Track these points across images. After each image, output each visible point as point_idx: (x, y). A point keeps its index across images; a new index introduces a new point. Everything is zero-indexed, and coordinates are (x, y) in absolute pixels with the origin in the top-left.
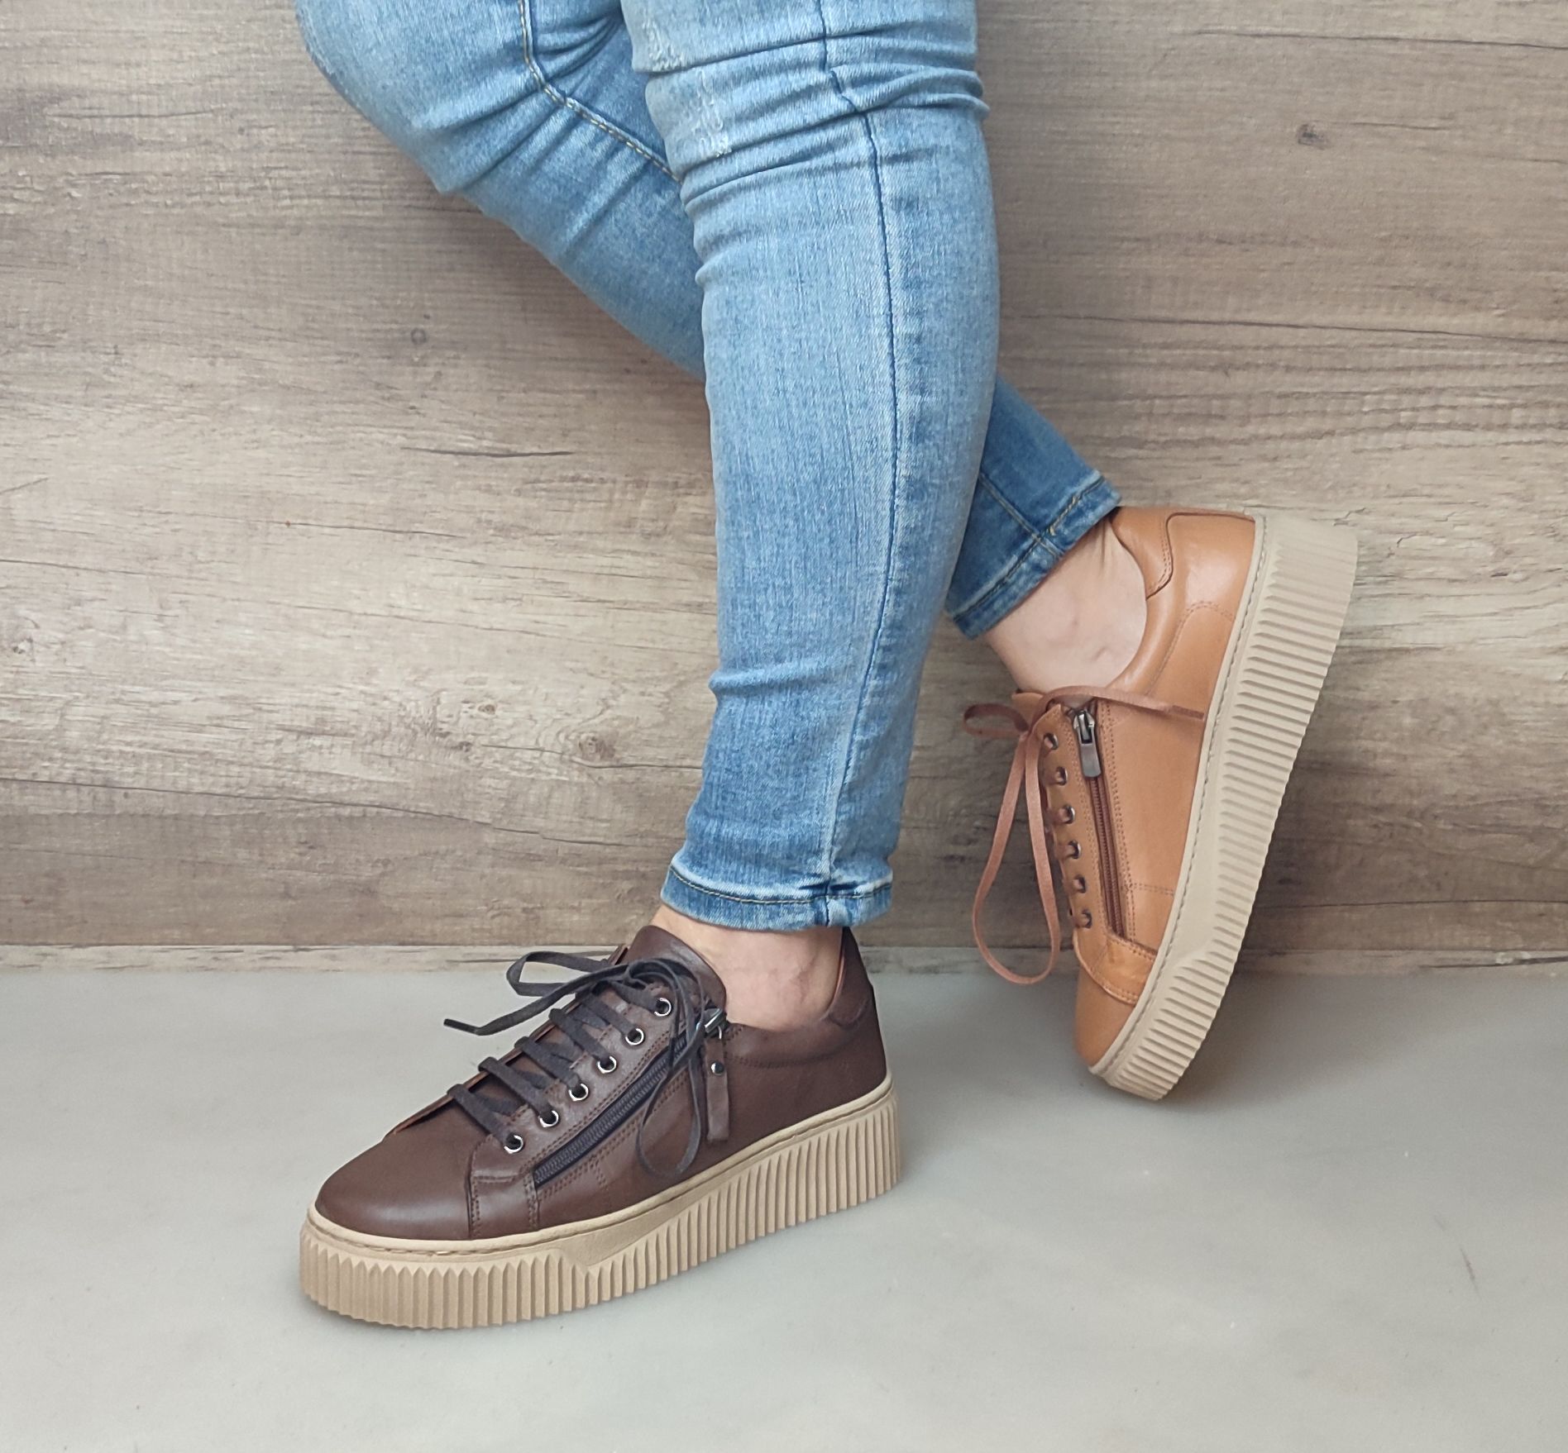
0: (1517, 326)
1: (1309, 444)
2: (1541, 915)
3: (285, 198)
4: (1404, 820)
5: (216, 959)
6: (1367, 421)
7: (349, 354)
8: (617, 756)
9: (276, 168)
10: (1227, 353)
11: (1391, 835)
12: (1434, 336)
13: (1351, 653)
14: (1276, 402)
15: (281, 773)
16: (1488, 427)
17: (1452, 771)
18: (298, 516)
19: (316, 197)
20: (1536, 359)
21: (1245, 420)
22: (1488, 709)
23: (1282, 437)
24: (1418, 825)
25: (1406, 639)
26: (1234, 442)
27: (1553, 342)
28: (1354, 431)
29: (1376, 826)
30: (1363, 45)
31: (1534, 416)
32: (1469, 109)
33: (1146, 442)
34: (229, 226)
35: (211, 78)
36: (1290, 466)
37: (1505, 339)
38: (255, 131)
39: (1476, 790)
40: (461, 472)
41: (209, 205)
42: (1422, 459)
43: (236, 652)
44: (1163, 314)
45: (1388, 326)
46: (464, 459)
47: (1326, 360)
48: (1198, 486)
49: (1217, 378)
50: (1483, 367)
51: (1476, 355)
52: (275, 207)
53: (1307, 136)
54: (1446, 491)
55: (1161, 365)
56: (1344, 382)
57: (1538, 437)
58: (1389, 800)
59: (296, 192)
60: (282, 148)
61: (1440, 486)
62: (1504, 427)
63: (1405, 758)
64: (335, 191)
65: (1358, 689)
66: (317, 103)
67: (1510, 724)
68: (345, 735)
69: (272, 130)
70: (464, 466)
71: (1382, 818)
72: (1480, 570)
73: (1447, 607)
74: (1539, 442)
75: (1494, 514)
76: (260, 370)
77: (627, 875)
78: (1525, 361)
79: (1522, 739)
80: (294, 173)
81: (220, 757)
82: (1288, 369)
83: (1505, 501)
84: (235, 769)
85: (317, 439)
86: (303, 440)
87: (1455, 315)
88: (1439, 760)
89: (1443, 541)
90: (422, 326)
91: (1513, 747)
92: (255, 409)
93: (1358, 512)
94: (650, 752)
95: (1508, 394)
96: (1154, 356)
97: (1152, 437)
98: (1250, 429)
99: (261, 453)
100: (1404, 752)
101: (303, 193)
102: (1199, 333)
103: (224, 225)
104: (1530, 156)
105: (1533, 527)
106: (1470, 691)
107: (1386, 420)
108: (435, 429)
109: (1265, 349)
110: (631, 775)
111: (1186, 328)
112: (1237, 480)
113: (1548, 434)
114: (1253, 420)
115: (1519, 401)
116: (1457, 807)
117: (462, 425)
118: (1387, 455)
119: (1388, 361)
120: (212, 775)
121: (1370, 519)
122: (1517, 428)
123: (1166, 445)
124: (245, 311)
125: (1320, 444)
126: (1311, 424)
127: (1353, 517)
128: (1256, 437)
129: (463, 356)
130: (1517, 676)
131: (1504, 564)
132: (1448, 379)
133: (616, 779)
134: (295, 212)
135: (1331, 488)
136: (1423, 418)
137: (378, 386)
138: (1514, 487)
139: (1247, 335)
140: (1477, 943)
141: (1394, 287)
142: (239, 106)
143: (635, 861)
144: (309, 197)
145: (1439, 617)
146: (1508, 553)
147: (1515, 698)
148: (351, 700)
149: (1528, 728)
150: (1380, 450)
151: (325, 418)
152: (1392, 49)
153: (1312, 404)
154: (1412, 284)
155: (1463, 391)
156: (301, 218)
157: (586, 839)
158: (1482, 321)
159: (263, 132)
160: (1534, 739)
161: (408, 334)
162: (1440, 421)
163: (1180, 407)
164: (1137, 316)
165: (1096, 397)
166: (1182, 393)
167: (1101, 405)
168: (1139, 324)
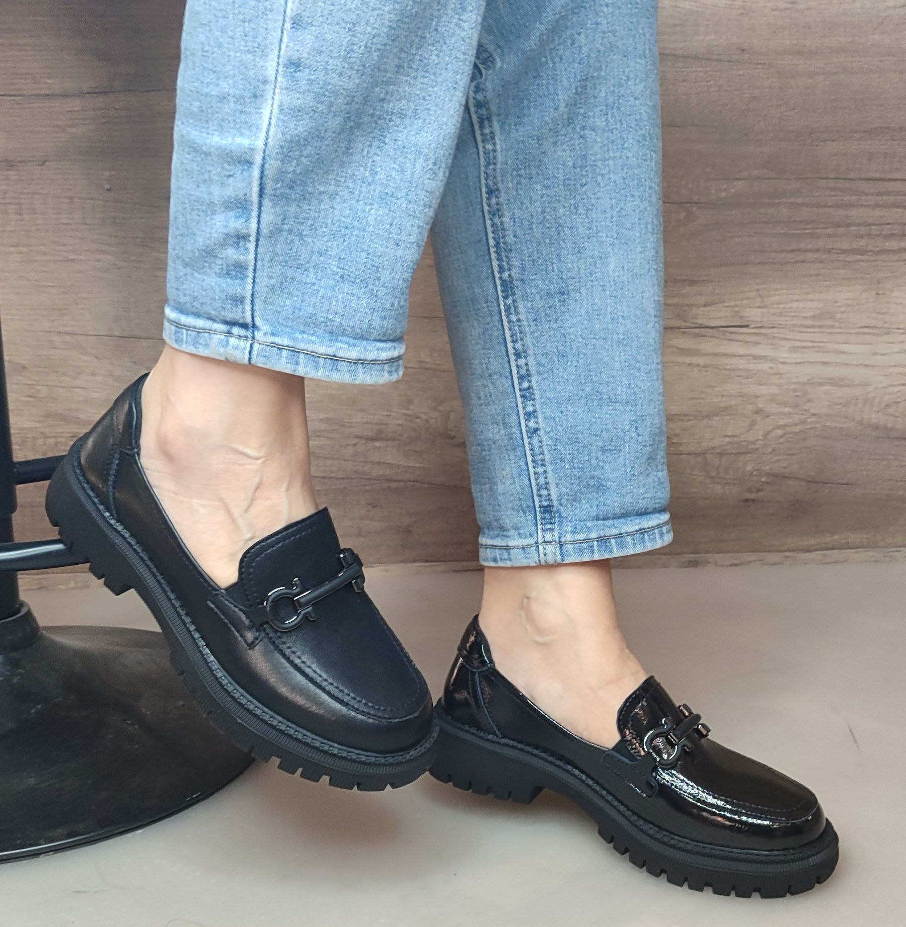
15: (356, 463)
33: (867, 251)
43: (329, 392)
44: (878, 175)
48: (896, 276)
55: (877, 206)
68: (394, 439)
84: (329, 462)
96: (873, 200)
97: (869, 248)
111: (892, 183)
123: (878, 253)
148: (397, 419)
163: (886, 230)
164: (864, 176)
165: (838, 225)
166: (888, 222)
167: (841, 230)
168: (864, 182)
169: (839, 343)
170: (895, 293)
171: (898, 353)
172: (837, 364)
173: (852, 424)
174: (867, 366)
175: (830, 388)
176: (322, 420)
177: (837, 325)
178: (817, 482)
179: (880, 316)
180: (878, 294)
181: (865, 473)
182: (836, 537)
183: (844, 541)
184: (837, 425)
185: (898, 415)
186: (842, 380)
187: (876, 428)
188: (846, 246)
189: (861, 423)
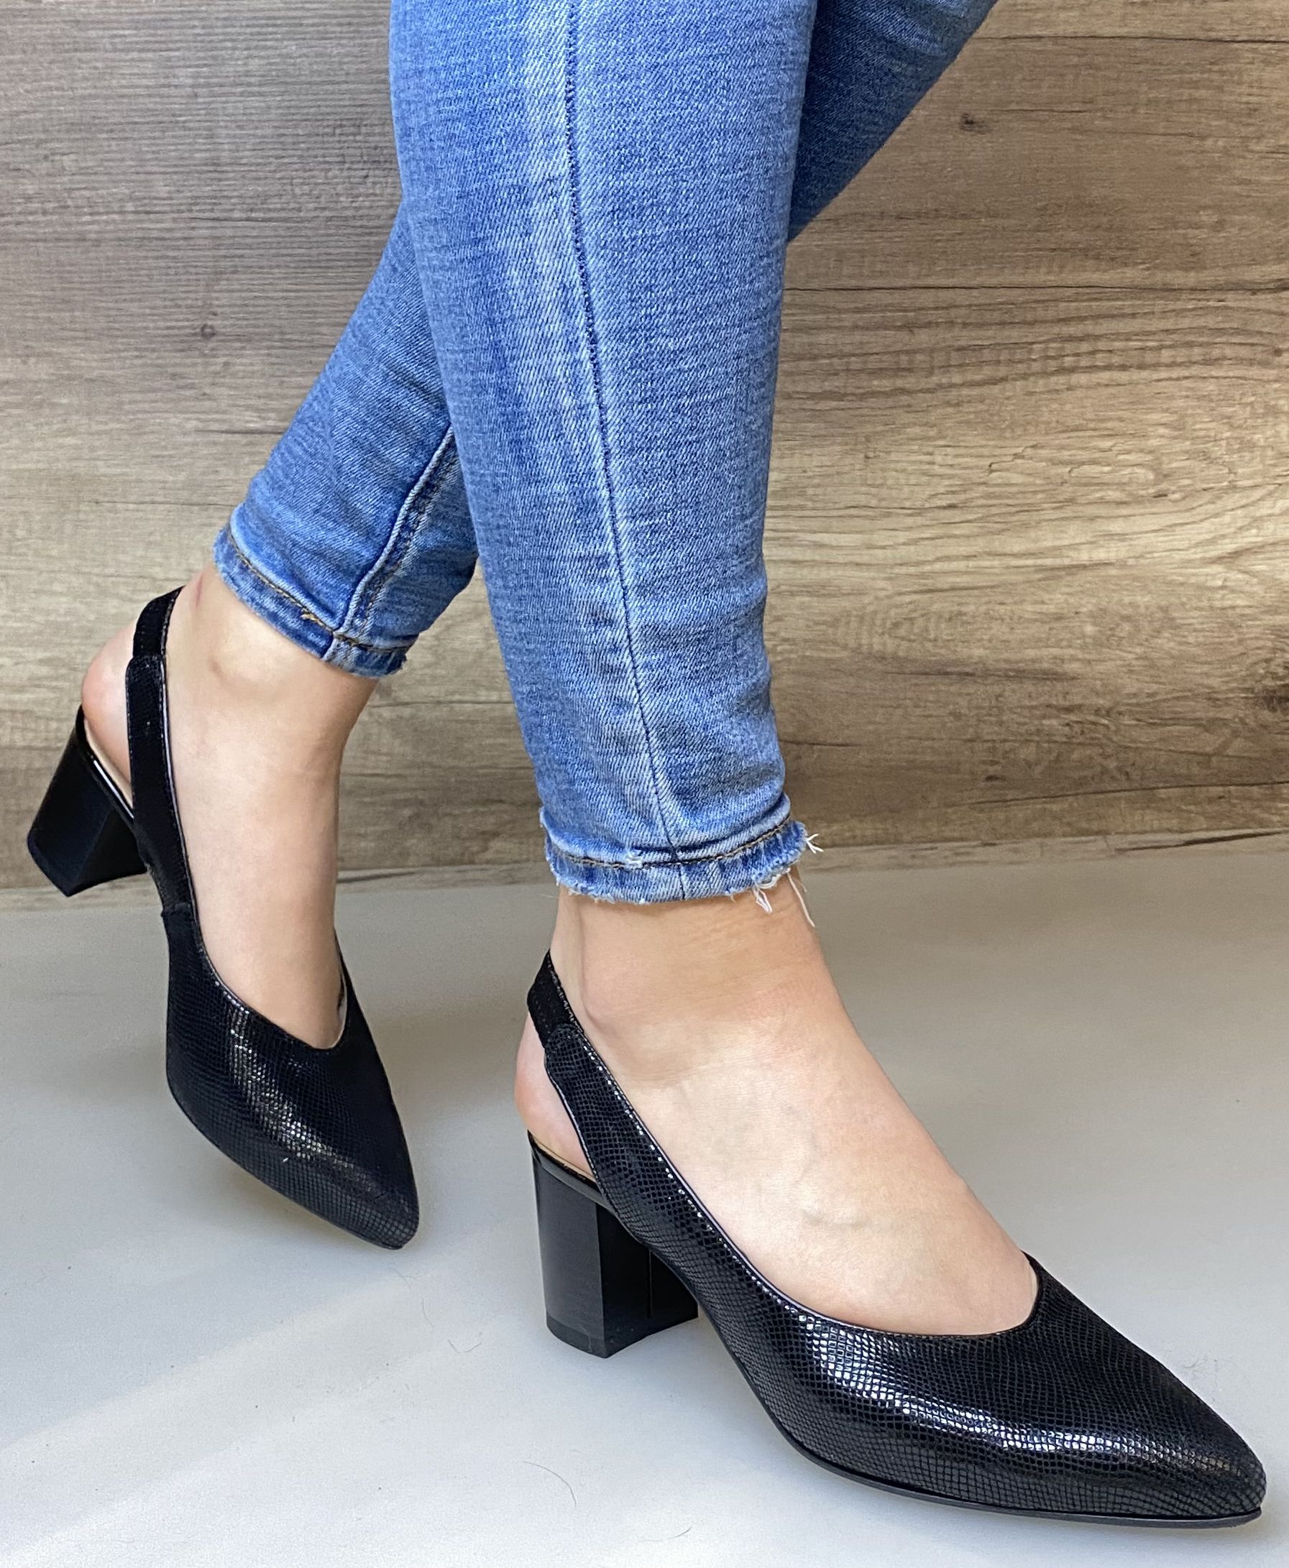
0: (1160, 277)
1: (985, 390)
2: (1221, 798)
3: (85, 214)
4: (1092, 718)
5: (39, 900)
6: (1036, 367)
7: (146, 349)
8: (393, 694)
9: (78, 189)
10: (911, 314)
11: (1083, 733)
12: (1088, 290)
13: (1036, 572)
14: (954, 354)
16: (1141, 367)
17: (1131, 672)
18: (105, 495)
19: (114, 212)
20: (1179, 305)
21: (930, 372)
22: (1159, 615)
23: (963, 385)
24: (1106, 722)
25: (1084, 556)
26: (921, 391)
27: (1193, 290)
28: (1025, 377)
29: (1068, 725)
30: (1011, 44)
31: (1182, 354)
32: (1107, 94)
33: (845, 395)
34: (37, 241)
35: (18, 114)
36: (972, 409)
37: (1152, 289)
38: (57, 158)
39: (1155, 687)
40: (248, 449)
41: (18, 224)
42: (1086, 397)
43: (52, 618)
44: (853, 283)
45: (1049, 284)
46: (251, 438)
47: (996, 316)
48: (892, 430)
49: (904, 336)
50: (1134, 315)
51: (1127, 305)
52: (78, 223)
53: (968, 123)
54: (1109, 425)
55: (856, 327)
56: (1015, 334)
57: (1186, 373)
58: (1077, 700)
59: (96, 209)
60: (83, 171)
61: (1103, 421)
62: (1156, 366)
63: (1089, 662)
64: (130, 207)
65: (1043, 603)
66: (112, 131)
67: (1179, 627)
69: (73, 157)
70: (250, 444)
71: (1073, 717)
72: (1143, 493)
73: (1116, 527)
74: (1187, 378)
75: (1154, 442)
76: (69, 368)
77: (406, 803)
78: (1170, 307)
79: (1191, 640)
80: (94, 193)
81: (40, 714)
82: (965, 325)
83: (1162, 431)
84: (54, 725)
85: (118, 426)
86: (108, 427)
87: (1105, 271)
88: (1119, 662)
89: (1107, 469)
90: (210, 323)
91: (1182, 648)
92: (65, 401)
93: (1034, 447)
94: (423, 690)
95: (1157, 337)
96: (848, 319)
97: (850, 390)
98: (935, 379)
99: (70, 441)
100: (1088, 657)
101: (102, 210)
102: (886, 298)
103: (33, 240)
104: (1162, 131)
105: (1186, 452)
106: (1143, 599)
107: (1053, 365)
108: (224, 412)
109: (943, 308)
110: (407, 712)
111: (876, 294)
112: (926, 424)
113: (1195, 370)
114: (936, 371)
115: (1168, 343)
116: (1138, 705)
117: (248, 408)
118: (1055, 396)
119: (1051, 313)
120: (34, 731)
121: (1044, 453)
122: (1167, 366)
123: (862, 397)
124: (52, 315)
125: (996, 389)
126: (987, 372)
127: (1029, 451)
128: (941, 386)
129: (248, 346)
130: (1182, 584)
131: (1164, 486)
132: (1105, 327)
133: (394, 715)
134: (95, 227)
135: (1008, 427)
136: (1084, 362)
137: (174, 376)
138: (1166, 418)
139: (927, 298)
140: (1165, 825)
141: (1054, 250)
142: (43, 136)
143: (415, 790)
144: (108, 213)
145: (1110, 536)
146: (1165, 476)
147: (1183, 604)
149: (1195, 630)
150: (1049, 392)
151: (126, 407)
152: (1037, 46)
153: (987, 355)
154: (1068, 246)
155: (1117, 336)
156: (99, 232)
157: (369, 771)
158: (1132, 275)
159: (65, 158)
160: (1201, 639)
161: (198, 330)
162: (1098, 363)
163: (873, 363)
164: (832, 285)
165: (800, 358)
166: (875, 350)
167: (805, 365)
168: (833, 293)
169: (815, 532)
170: (893, 457)
171: (904, 544)
172: (813, 564)
173: (844, 654)
174: (858, 564)
175: (806, 599)
176: (41, 662)
177: (810, 504)
178: (798, 743)
179: (873, 490)
180: (867, 457)
181: (871, 728)
182: (835, 827)
183: (847, 834)
184: (823, 655)
185: (912, 637)
186: (824, 587)
187: (882, 658)
188: (814, 387)
189: (857, 650)
